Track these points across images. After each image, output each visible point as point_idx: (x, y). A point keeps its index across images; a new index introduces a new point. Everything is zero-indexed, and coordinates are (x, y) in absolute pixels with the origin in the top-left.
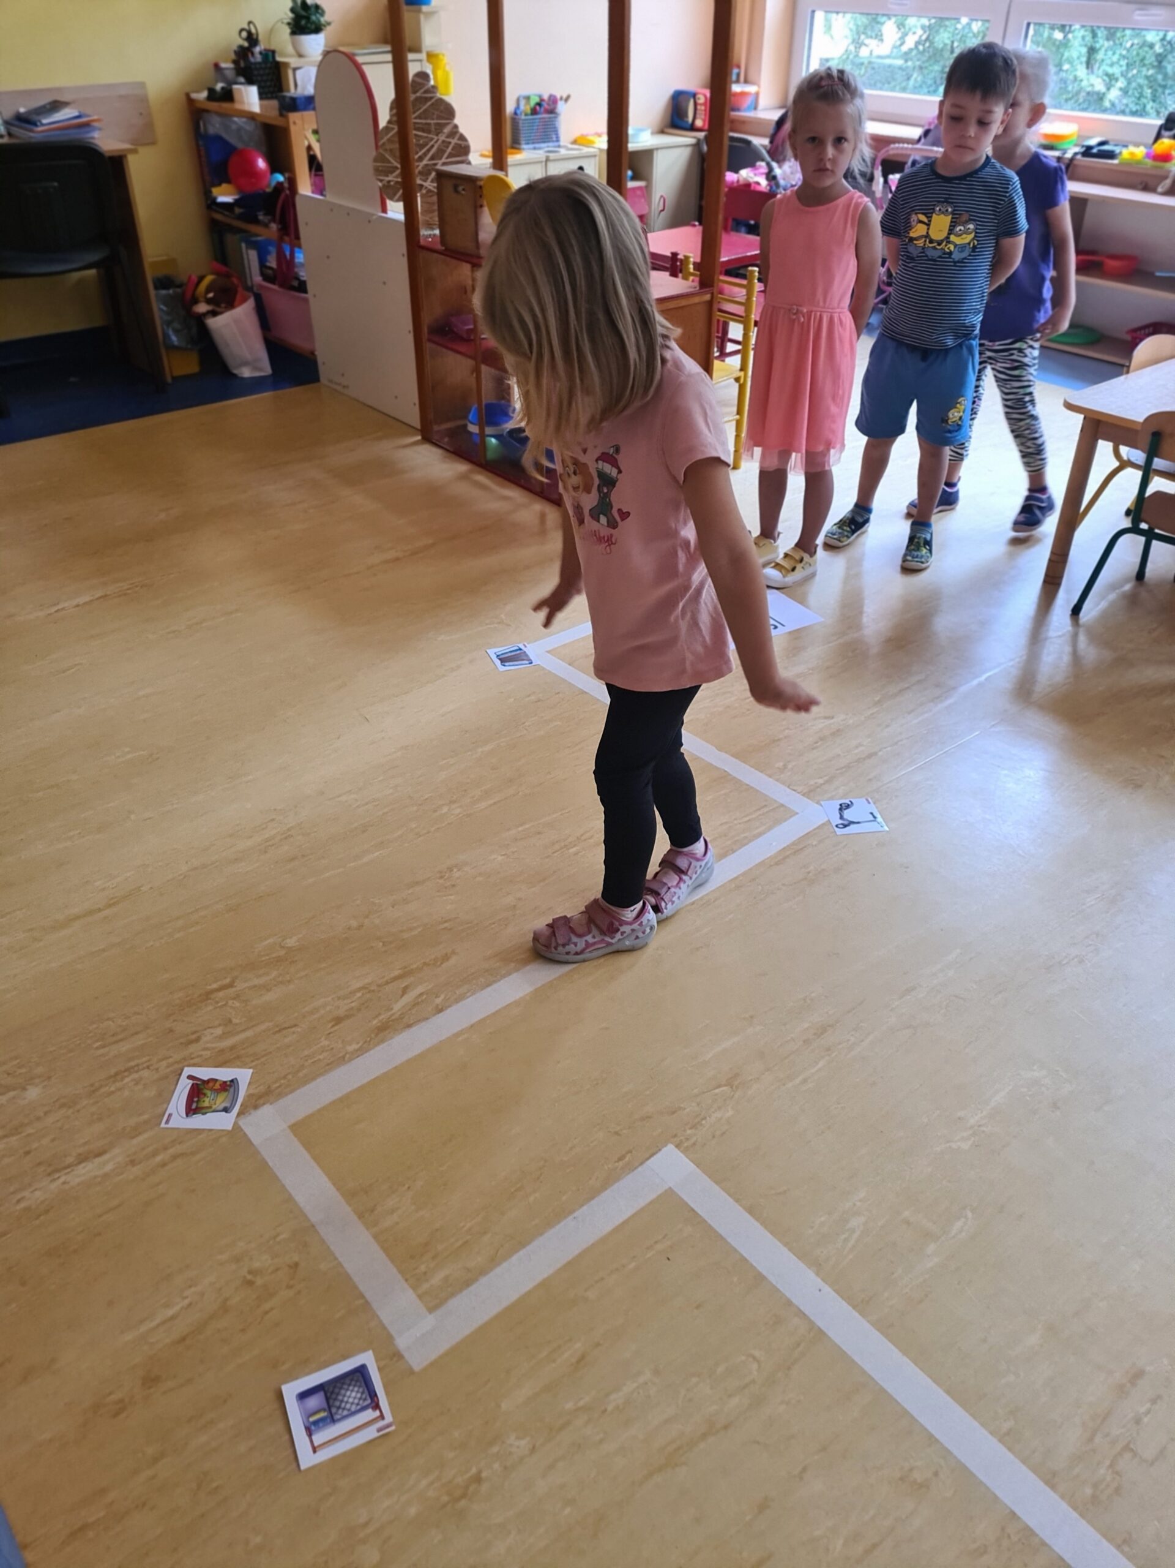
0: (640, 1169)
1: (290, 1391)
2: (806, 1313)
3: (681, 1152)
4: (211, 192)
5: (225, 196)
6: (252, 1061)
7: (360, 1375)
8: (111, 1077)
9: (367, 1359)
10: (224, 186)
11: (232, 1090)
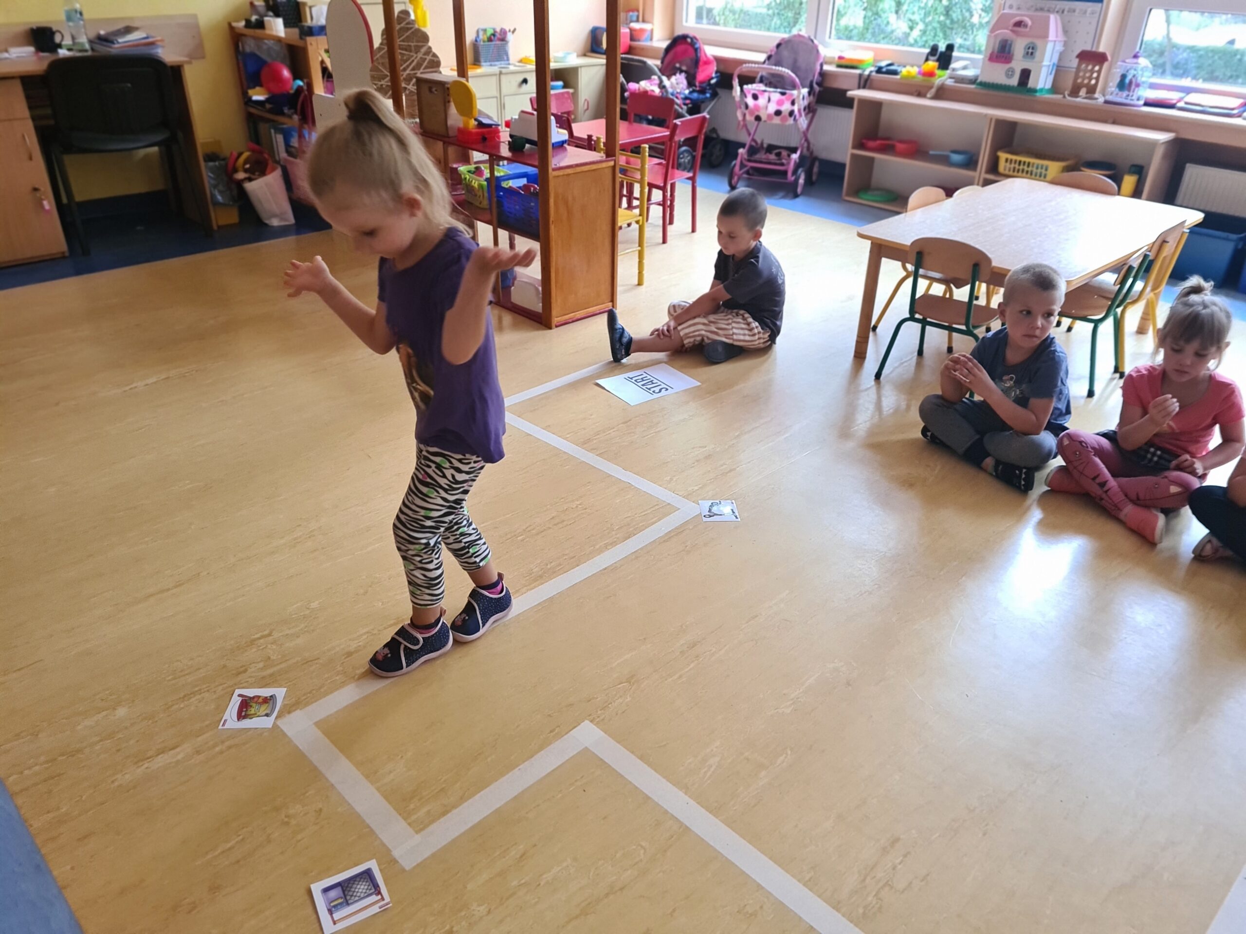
0: (566, 737)
1: (316, 889)
2: (678, 818)
3: (595, 725)
4: (247, 93)
5: (258, 96)
6: (287, 683)
7: (368, 875)
8: (180, 698)
9: (372, 865)
10: (258, 89)
11: (272, 701)
